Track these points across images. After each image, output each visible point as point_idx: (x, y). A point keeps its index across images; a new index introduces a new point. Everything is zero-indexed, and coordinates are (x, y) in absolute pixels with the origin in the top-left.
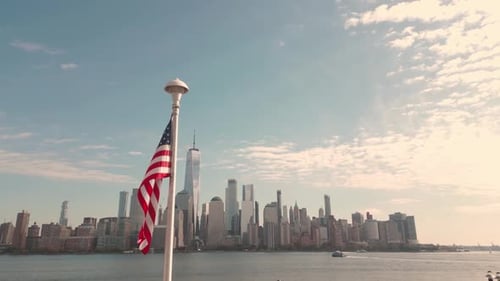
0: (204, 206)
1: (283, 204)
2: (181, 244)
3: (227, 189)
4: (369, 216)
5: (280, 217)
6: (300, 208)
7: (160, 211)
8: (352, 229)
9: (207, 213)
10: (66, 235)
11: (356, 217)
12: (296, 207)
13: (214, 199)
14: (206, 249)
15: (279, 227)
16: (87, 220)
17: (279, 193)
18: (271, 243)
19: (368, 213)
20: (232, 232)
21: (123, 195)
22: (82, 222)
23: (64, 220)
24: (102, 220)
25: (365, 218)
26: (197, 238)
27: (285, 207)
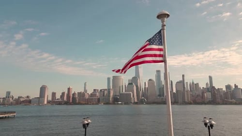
0: (145, 83)
1: (185, 81)
2: (136, 101)
3: (156, 75)
4: (236, 86)
5: (184, 88)
6: (195, 83)
7: (125, 86)
8: (226, 94)
9: (147, 86)
10: (87, 97)
11: (228, 87)
12: (193, 83)
13: (150, 80)
14: (148, 103)
15: (184, 93)
16: (95, 90)
17: (183, 76)
18: (180, 100)
19: (235, 85)
20: (160, 95)
21: (109, 79)
22: (93, 91)
23: (86, 91)
24: (101, 90)
25: (234, 87)
26: (143, 98)
27: (187, 83)
